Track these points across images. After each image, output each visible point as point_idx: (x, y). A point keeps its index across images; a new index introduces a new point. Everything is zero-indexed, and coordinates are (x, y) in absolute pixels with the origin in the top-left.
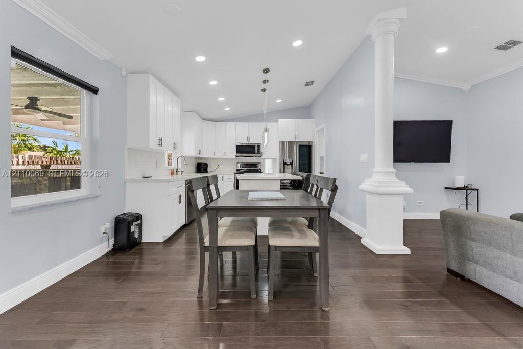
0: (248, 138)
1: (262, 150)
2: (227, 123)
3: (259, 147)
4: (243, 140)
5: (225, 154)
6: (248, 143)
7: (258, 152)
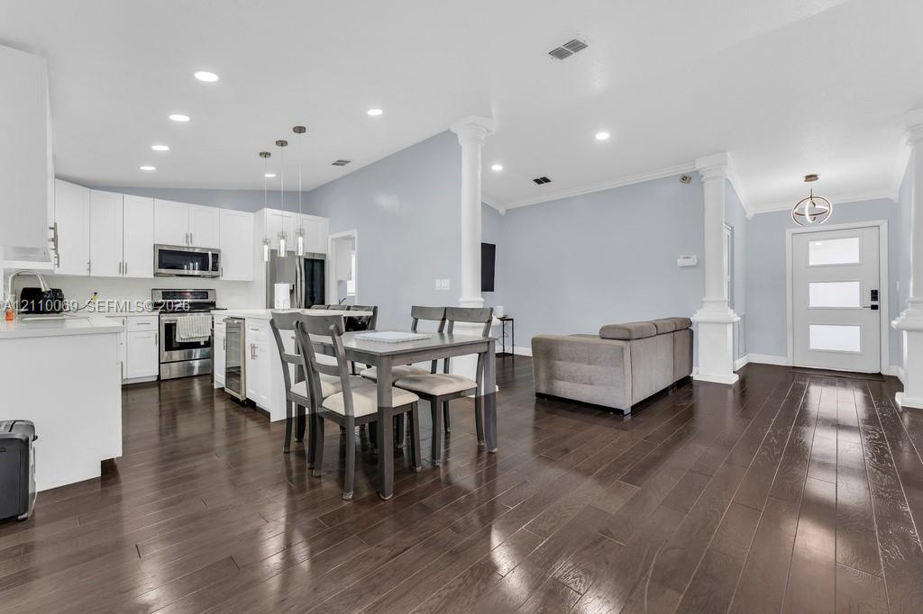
0: (189, 237)
1: (222, 263)
2: (127, 197)
3: (216, 256)
4: (176, 241)
5: (123, 267)
6: (188, 248)
7: (215, 268)
